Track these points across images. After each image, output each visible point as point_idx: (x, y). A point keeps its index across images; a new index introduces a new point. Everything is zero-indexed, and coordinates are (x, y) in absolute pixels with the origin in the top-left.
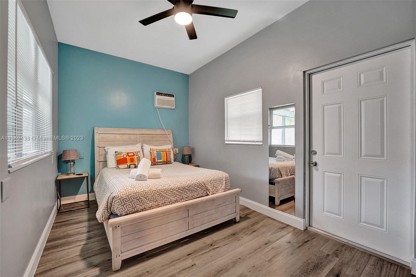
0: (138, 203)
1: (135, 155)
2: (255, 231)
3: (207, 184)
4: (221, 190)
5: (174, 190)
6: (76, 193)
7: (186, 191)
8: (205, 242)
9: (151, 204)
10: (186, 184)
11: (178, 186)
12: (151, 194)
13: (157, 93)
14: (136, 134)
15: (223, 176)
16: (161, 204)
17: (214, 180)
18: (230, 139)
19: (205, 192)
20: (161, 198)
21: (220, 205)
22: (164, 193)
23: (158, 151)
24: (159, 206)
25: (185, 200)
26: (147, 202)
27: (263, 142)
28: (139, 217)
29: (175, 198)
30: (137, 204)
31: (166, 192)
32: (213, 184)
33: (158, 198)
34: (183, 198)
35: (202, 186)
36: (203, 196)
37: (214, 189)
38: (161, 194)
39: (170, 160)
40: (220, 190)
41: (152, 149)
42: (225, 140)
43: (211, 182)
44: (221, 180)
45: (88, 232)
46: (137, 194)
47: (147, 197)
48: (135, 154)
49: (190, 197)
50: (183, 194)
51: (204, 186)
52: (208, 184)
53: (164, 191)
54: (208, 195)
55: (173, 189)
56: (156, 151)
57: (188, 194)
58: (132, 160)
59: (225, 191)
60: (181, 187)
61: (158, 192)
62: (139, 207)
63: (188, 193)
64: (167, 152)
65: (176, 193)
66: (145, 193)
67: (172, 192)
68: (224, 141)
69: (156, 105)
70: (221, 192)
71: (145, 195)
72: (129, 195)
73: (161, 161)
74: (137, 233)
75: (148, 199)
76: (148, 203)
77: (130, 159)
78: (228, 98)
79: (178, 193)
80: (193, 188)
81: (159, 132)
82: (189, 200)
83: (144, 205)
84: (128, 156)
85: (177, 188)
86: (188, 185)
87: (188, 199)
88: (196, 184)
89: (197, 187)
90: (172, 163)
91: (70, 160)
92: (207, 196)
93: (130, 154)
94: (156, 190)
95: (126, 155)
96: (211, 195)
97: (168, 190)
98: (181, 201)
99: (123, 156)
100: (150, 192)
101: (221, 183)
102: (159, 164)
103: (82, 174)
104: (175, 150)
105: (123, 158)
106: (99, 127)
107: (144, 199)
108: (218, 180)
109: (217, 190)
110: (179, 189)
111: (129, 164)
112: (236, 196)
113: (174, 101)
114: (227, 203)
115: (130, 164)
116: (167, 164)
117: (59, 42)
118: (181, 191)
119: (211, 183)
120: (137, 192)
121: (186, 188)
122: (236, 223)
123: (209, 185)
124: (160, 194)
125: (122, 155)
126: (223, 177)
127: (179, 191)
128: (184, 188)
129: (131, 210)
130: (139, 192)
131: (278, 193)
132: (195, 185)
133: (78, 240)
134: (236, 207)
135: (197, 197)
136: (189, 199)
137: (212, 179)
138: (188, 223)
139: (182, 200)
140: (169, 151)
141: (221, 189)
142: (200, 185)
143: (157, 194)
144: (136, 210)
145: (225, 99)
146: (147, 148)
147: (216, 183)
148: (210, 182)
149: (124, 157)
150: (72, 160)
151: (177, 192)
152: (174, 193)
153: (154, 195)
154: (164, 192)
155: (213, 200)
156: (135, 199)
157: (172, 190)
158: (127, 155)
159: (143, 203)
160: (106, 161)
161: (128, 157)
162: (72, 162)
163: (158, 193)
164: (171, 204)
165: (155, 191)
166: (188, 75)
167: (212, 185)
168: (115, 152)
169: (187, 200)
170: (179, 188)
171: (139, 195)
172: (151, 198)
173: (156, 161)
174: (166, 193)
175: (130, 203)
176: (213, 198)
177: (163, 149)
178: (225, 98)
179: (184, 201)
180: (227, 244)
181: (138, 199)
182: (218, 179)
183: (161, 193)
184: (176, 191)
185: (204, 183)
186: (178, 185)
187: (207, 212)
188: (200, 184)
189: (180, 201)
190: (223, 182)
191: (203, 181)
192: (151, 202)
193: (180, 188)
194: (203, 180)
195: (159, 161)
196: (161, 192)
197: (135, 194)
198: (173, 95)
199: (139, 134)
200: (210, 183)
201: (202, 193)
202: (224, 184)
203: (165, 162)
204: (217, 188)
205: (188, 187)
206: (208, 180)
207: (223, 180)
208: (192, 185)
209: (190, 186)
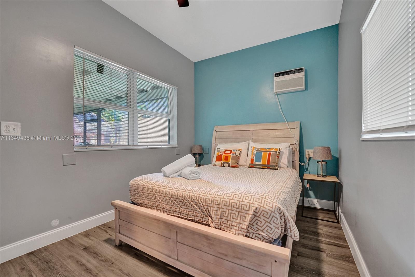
1: (232, 152)
3: (211, 205)
4: (236, 230)
5: (167, 196)
7: (180, 203)
11: (172, 193)
12: (147, 190)
13: (276, 74)
14: (250, 130)
16: (154, 207)
17: (228, 205)
19: (207, 218)
20: (155, 199)
21: (226, 255)
23: (260, 150)
25: (177, 215)
26: (144, 198)
29: (168, 206)
32: (222, 210)
33: (152, 198)
34: (175, 211)
35: (202, 206)
36: (203, 224)
37: (222, 220)
38: (154, 194)
39: (273, 164)
40: (235, 228)
41: (255, 147)
42: (363, 131)
43: (220, 206)
44: (243, 211)
47: (144, 192)
49: (184, 215)
50: (176, 206)
51: (206, 207)
53: (158, 192)
54: (209, 225)
55: (166, 194)
56: (257, 151)
57: (182, 209)
58: (226, 158)
59: (246, 236)
60: (175, 195)
61: (153, 192)
62: (138, 200)
64: (271, 153)
65: (169, 200)
66: (144, 188)
67: (165, 196)
68: (361, 133)
70: (234, 233)
71: (143, 190)
72: (133, 185)
73: (261, 163)
75: (145, 195)
77: (226, 156)
79: (171, 202)
80: (189, 203)
83: (142, 200)
84: (225, 153)
85: (170, 195)
86: (183, 195)
87: (181, 216)
89: (195, 203)
90: (277, 169)
91: (196, 153)
92: (207, 225)
93: (227, 152)
95: (223, 152)
96: (215, 228)
97: (161, 193)
101: (240, 215)
102: (257, 167)
104: (308, 152)
105: (219, 155)
106: (218, 126)
107: (142, 193)
108: (235, 206)
109: (228, 226)
111: (222, 162)
112: (272, 263)
113: (304, 77)
114: (244, 263)
115: (224, 162)
116: (268, 168)
118: (174, 200)
119: (219, 208)
121: (180, 199)
125: (220, 152)
127: (172, 199)
128: (178, 199)
130: (140, 185)
132: (193, 200)
135: (193, 219)
136: (183, 217)
137: (224, 202)
139: (174, 213)
142: (199, 203)
143: (152, 194)
145: (361, 32)
147: (230, 211)
148: (218, 205)
149: (221, 154)
152: (167, 199)
153: (149, 193)
156: (136, 191)
161: (223, 154)
164: (163, 211)
165: (151, 189)
168: (218, 148)
169: (179, 216)
171: (140, 188)
172: (148, 195)
173: (254, 163)
174: (159, 195)
177: (267, 149)
182: (237, 207)
183: (155, 193)
184: (169, 198)
187: (199, 252)
188: (200, 202)
189: (172, 213)
191: (206, 198)
192: (147, 200)
193: (173, 196)
195: (257, 163)
196: (156, 192)
198: (303, 69)
199: (253, 130)
201: (203, 218)
202: (247, 221)
203: (265, 165)
204: (229, 222)
205: (183, 200)
206: (215, 200)
207: (248, 212)
208: (189, 198)
209: (185, 198)
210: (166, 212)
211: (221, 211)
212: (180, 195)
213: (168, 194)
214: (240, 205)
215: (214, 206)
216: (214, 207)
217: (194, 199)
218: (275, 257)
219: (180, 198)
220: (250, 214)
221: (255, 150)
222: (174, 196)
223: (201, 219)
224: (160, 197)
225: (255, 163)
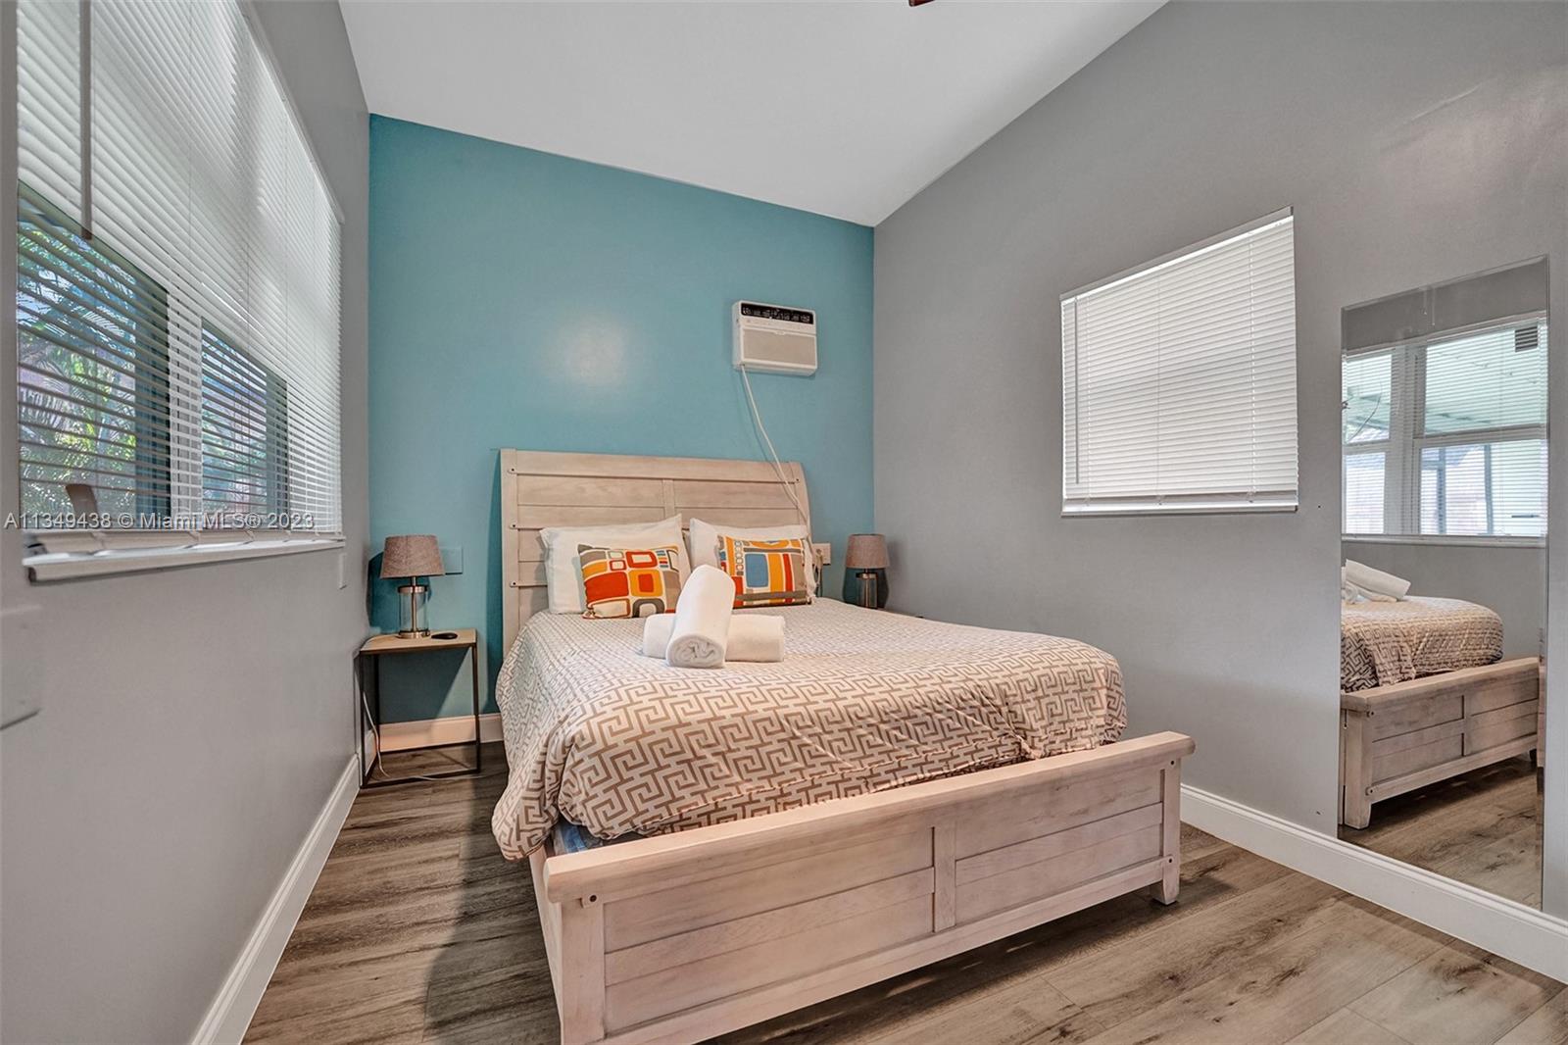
0: (686, 779)
1: (658, 561)
2: (1292, 972)
3: (1019, 699)
4: (1089, 737)
5: (860, 722)
6: (431, 711)
7: (918, 729)
8: (1024, 1005)
9: (749, 786)
10: (917, 697)
11: (879, 705)
12: (747, 735)
13: (743, 306)
14: (661, 479)
15: (1092, 666)
16: (794, 792)
17: (1053, 682)
18: (1091, 491)
19: (1009, 741)
20: (796, 760)
21: (1085, 812)
22: (810, 736)
23: (752, 546)
24: (789, 799)
25: (914, 778)
26: (727, 776)
27: (1301, 493)
28: (696, 856)
29: (866, 762)
30: (682, 783)
31: (818, 730)
32: (1046, 700)
33: (784, 760)
34: (900, 768)
35: (995, 709)
36: (1002, 764)
37: (1053, 727)
38: (795, 737)
39: (802, 589)
40: (1084, 733)
41: (727, 538)
42: (1065, 497)
43: (1040, 693)
44: (1085, 686)
45: (468, 883)
46: (681, 732)
47: (730, 750)
48: (657, 557)
49: (937, 765)
50: (900, 748)
51: (1005, 710)
52: (1023, 702)
53: (810, 724)
54: (1023, 758)
55: (853, 717)
56: (745, 550)
57: (926, 748)
58: (646, 584)
59: (1106, 742)
60: (895, 708)
61: (783, 730)
62: (689, 800)
63: (926, 744)
64: (789, 554)
65: (870, 737)
66: (722, 728)
67: (848, 730)
68: (1059, 501)
69: (742, 357)
70: (1088, 746)
71: (718, 742)
72: (641, 737)
73: (767, 590)
74: (685, 935)
75: (735, 761)
76: (736, 785)
77: (640, 576)
78: (1079, 297)
79: (880, 742)
80: (951, 718)
81: (752, 471)
82: (931, 779)
83: (716, 793)
84: (632, 564)
85: (871, 716)
86: (925, 698)
87: (928, 775)
88: (963, 700)
89: (969, 711)
90: (810, 603)
91: (411, 578)
92: (1018, 761)
93: (637, 559)
94: (774, 718)
95: (624, 562)
96: (1042, 757)
97: (829, 723)
98: (894, 783)
99: (611, 563)
100: (742, 726)
101: (1084, 699)
102: (755, 603)
103: (455, 636)
104: (820, 551)
105: (609, 571)
106: (517, 449)
107: (713, 760)
108: (1068, 681)
109: (1068, 736)
110: (885, 718)
111: (633, 599)
112: (1163, 771)
113: (815, 337)
114: (1119, 806)
115: (637, 598)
116: (789, 603)
117: (372, 115)
118: (895, 729)
119: (1038, 699)
120: (682, 725)
121: (916, 716)
122: (1166, 913)
123: (1030, 705)
124: (792, 742)
125: (608, 560)
126: (1096, 670)
127: (883, 727)
128: (909, 717)
129: (653, 812)
130: (689, 724)
131: (1364, 767)
132: (962, 704)
133: (423, 919)
134: (1162, 825)
135: (972, 763)
136: (934, 774)
137: (1042, 679)
138: (930, 897)
139: (896, 779)
140: (799, 551)
141: (1089, 732)
142: (984, 705)
143: (779, 741)
144: (676, 813)
145: (1063, 304)
146: (705, 535)
147: (1063, 697)
148: (1033, 691)
149: (614, 567)
150: (417, 577)
151: (871, 733)
152: (859, 737)
153: (764, 744)
154: (809, 731)
155: (1055, 786)
156: (672, 760)
157: (849, 725)
158: (625, 559)
159: (713, 784)
160: (546, 586)
161: (629, 570)
162: (418, 586)
163: (783, 735)
164: (842, 792)
165: (767, 724)
166: (872, 228)
167: (1044, 709)
168: (580, 546)
169: (921, 776)
170: (883, 714)
171: (693, 739)
172: (750, 757)
173: (745, 592)
174: (818, 735)
175: (649, 779)
176: (1057, 776)
177: (771, 542)
178: (1061, 296)
179: (908, 779)
180: (1156, 1037)
181: (688, 761)
182: (1072, 680)
183: (798, 733)
184: (871, 729)
185: (1006, 696)
186: (878, 697)
187: (1023, 846)
188: (987, 702)
189: (888, 781)
190: (1095, 694)
191: (997, 685)
192: (750, 780)
193: (886, 713)
194: (998, 681)
195: (756, 590)
196: (799, 728)
197: (669, 734)
198: (811, 316)
199: (674, 480)
200: (1033, 695)
201: (995, 747)
202: (1099, 706)
203: (780, 595)
204: (1067, 725)
205: (928, 714)
206: (1022, 681)
207: (1095, 685)
208: (948, 702)
209: (935, 704)
210: (859, 787)
211: (1047, 704)
212: (914, 702)
213: (860, 715)
214: (1076, 675)
215: (1027, 697)
216: (1029, 701)
217: (964, 697)
218: (1167, 754)
219: (917, 711)
220: (1101, 688)
221: (738, 549)
222: (893, 712)
223: (993, 751)
224: (826, 737)
225: (747, 590)
